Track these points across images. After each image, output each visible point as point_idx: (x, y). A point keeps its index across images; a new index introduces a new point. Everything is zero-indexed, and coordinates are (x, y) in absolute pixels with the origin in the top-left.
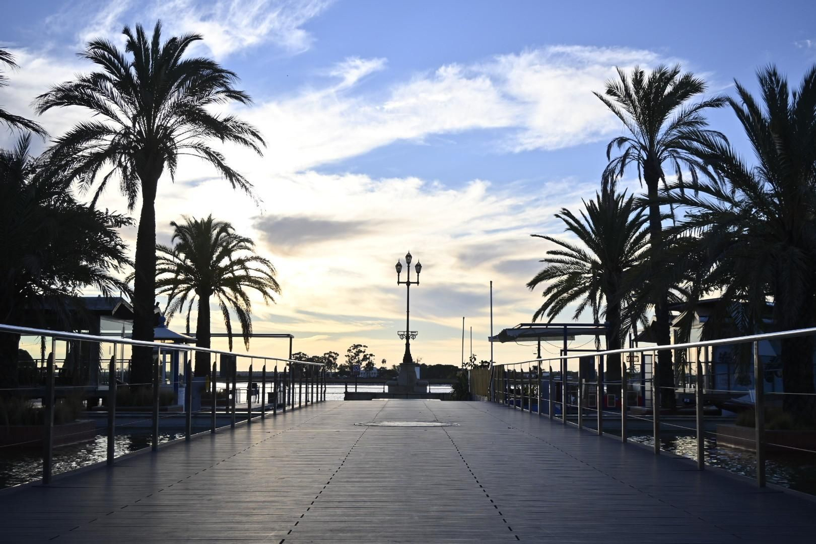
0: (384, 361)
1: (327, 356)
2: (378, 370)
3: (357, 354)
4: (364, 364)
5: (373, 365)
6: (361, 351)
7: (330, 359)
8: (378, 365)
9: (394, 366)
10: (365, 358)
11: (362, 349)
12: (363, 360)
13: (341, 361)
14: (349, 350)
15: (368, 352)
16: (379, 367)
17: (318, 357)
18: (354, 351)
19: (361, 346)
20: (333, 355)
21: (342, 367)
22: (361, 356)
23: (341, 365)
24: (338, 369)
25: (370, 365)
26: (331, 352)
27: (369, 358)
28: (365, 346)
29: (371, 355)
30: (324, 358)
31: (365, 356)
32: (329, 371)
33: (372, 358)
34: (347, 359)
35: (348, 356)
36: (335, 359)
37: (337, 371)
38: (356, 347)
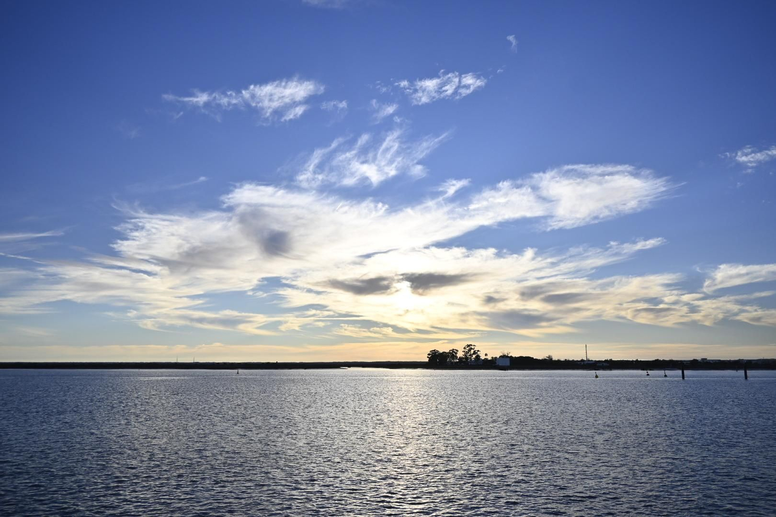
0: (486, 355)
1: (451, 352)
2: (483, 360)
3: (470, 350)
4: (474, 356)
5: (480, 357)
6: (471, 349)
7: (453, 353)
8: (483, 357)
9: (492, 357)
10: (475, 353)
11: (473, 347)
12: (473, 354)
13: (460, 354)
14: (465, 348)
15: (476, 349)
16: (483, 358)
17: (446, 353)
18: (468, 349)
19: (472, 345)
20: (455, 351)
21: (461, 358)
22: (472, 351)
23: (460, 357)
24: (458, 359)
25: (478, 357)
26: (453, 349)
27: (477, 353)
28: (474, 346)
29: (478, 351)
30: (450, 353)
31: (474, 351)
32: (453, 361)
33: (478, 353)
34: (463, 353)
35: (464, 351)
36: (456, 353)
37: (457, 361)
38: (468, 346)
